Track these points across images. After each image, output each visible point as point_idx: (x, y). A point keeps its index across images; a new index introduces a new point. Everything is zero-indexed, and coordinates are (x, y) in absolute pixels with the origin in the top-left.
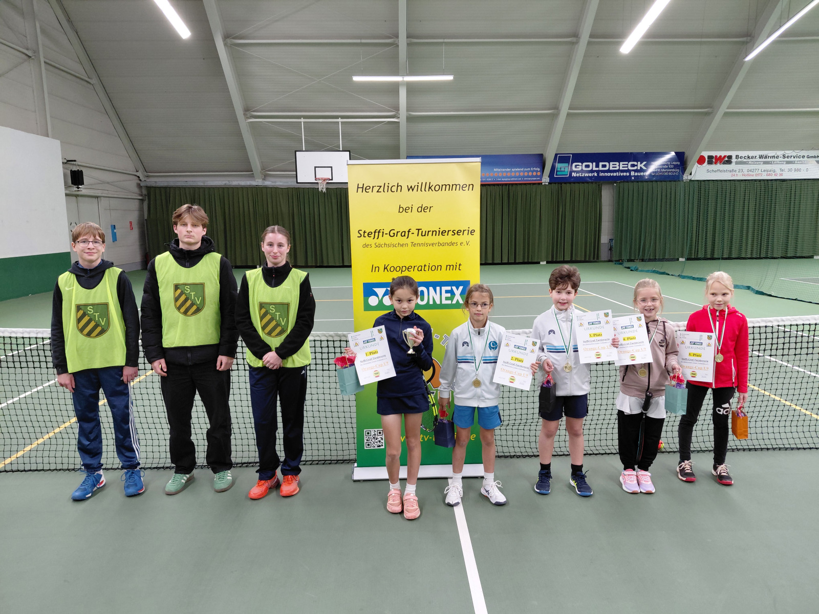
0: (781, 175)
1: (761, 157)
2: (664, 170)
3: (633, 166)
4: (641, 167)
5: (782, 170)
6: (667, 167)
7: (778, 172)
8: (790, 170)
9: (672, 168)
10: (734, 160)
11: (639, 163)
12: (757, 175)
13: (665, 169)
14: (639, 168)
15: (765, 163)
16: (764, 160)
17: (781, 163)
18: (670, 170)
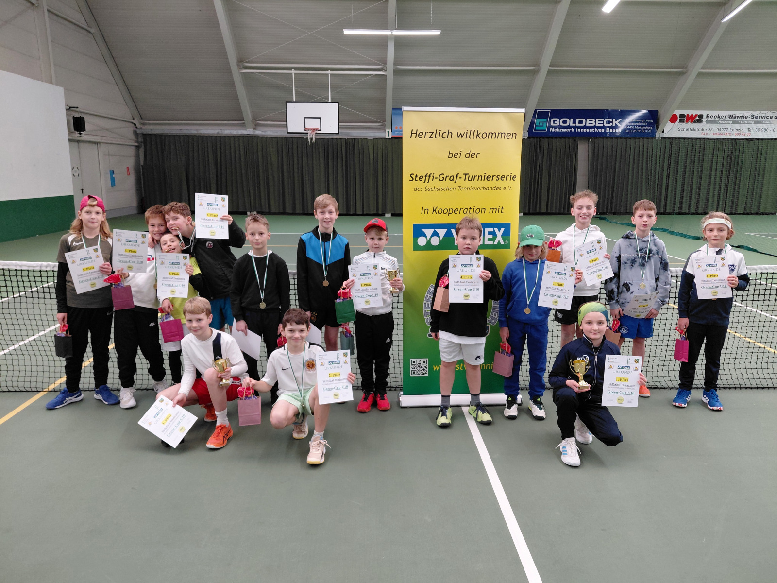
0: (749, 134)
1: (730, 116)
2: (638, 128)
3: (609, 122)
4: (616, 124)
5: (750, 130)
6: (640, 124)
7: (746, 131)
8: (757, 130)
9: (645, 126)
10: (704, 119)
11: (614, 120)
12: (726, 134)
13: (639, 126)
14: (614, 125)
15: (734, 122)
16: (733, 119)
17: (749, 123)
18: (644, 128)
